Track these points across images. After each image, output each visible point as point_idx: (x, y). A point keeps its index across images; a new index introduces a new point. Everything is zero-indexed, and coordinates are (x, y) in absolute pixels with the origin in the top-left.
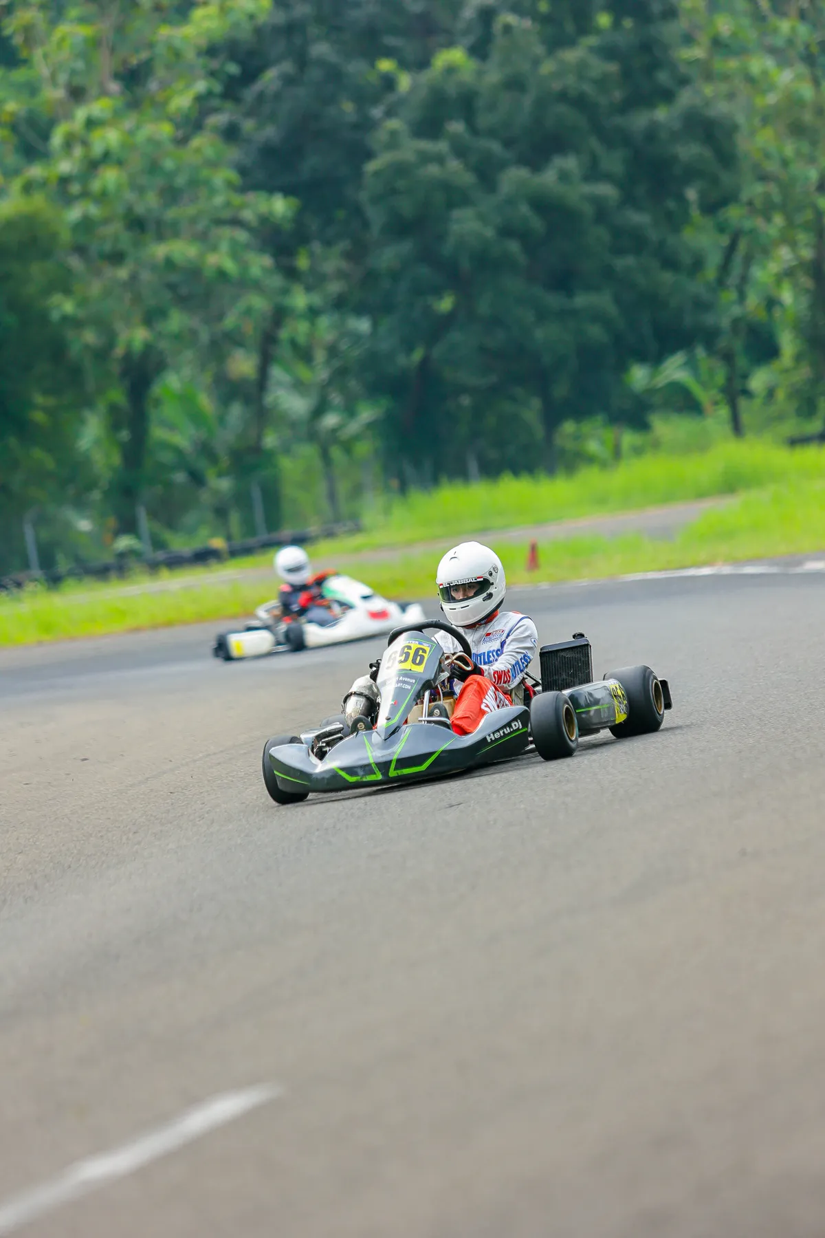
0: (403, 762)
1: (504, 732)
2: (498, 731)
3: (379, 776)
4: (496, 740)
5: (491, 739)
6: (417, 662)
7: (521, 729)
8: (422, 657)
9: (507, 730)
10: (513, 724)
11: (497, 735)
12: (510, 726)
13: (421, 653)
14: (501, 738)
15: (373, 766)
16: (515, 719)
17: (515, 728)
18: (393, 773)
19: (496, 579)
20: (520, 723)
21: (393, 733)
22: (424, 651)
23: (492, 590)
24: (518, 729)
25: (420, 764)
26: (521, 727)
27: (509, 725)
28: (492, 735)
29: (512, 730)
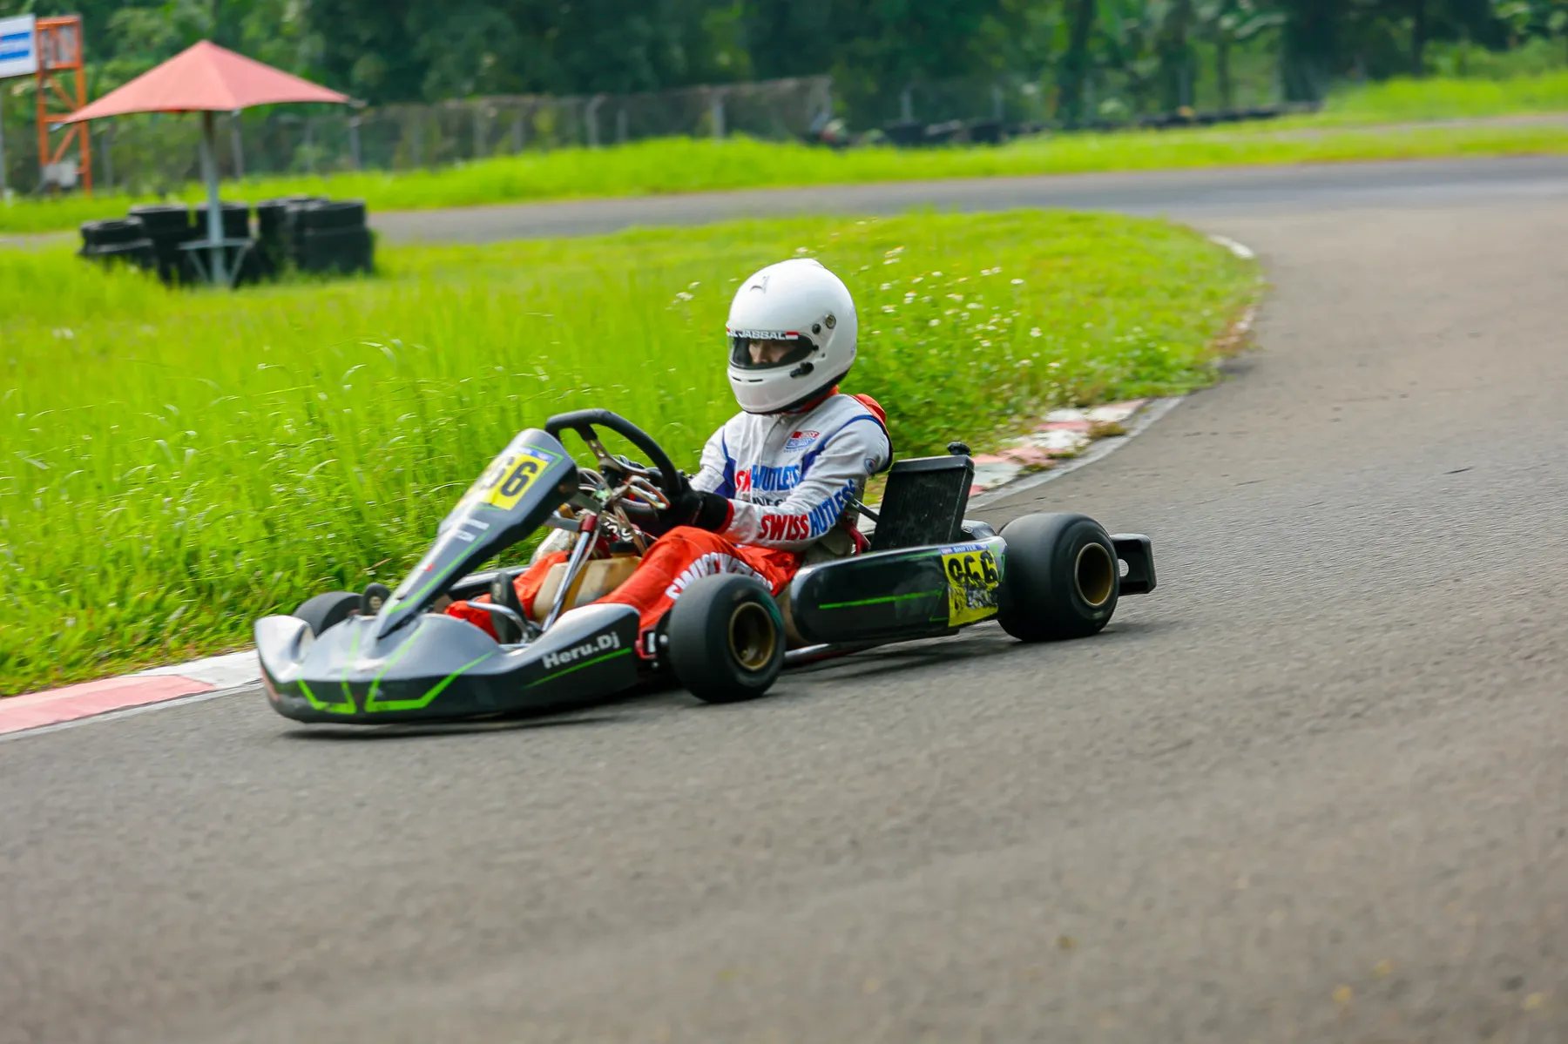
0: (392, 688)
1: (579, 653)
2: (568, 649)
3: (348, 708)
4: (563, 666)
5: (552, 663)
6: (511, 488)
7: (619, 649)
8: (525, 479)
9: (587, 650)
10: (600, 640)
11: (565, 658)
12: (595, 644)
13: (526, 472)
14: (573, 662)
15: (345, 687)
16: (606, 630)
17: (603, 646)
18: (371, 707)
19: (825, 340)
20: (616, 639)
21: (399, 626)
22: (534, 468)
23: (814, 359)
24: (611, 650)
25: (418, 696)
26: (617, 645)
27: (591, 639)
28: (554, 655)
29: (596, 649)
